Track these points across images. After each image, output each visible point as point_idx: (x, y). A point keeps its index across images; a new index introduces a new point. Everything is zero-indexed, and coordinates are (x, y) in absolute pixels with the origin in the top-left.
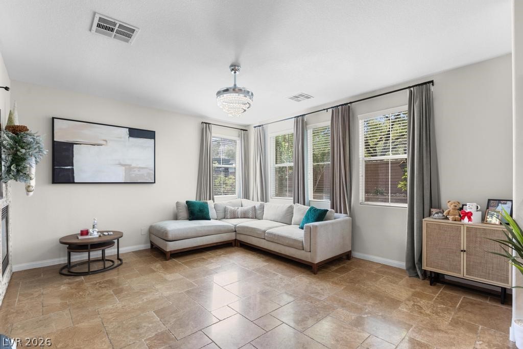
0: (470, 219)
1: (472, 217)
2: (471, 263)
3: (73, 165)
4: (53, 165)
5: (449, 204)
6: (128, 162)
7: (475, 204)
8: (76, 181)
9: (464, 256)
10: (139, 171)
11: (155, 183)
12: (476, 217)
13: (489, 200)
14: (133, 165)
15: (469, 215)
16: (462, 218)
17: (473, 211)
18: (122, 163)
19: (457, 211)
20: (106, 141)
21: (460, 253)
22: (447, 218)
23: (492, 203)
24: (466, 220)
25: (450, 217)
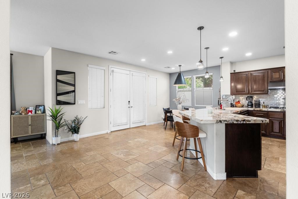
0: (31, 113)
1: (32, 112)
2: (33, 129)
5: (22, 108)
7: (33, 107)
9: (30, 127)
12: (33, 112)
13: (36, 106)
15: (31, 111)
16: (29, 113)
17: (32, 110)
19: (25, 111)
21: (29, 126)
22: (21, 114)
23: (37, 107)
24: (30, 113)
25: (23, 114)
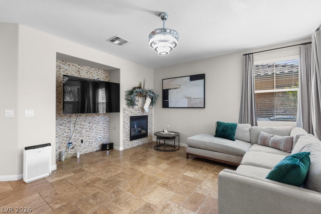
3: (168, 100)
4: (163, 100)
6: (190, 96)
8: (169, 107)
10: (195, 100)
11: (204, 107)
14: (192, 97)
18: (187, 96)
20: (180, 86)
